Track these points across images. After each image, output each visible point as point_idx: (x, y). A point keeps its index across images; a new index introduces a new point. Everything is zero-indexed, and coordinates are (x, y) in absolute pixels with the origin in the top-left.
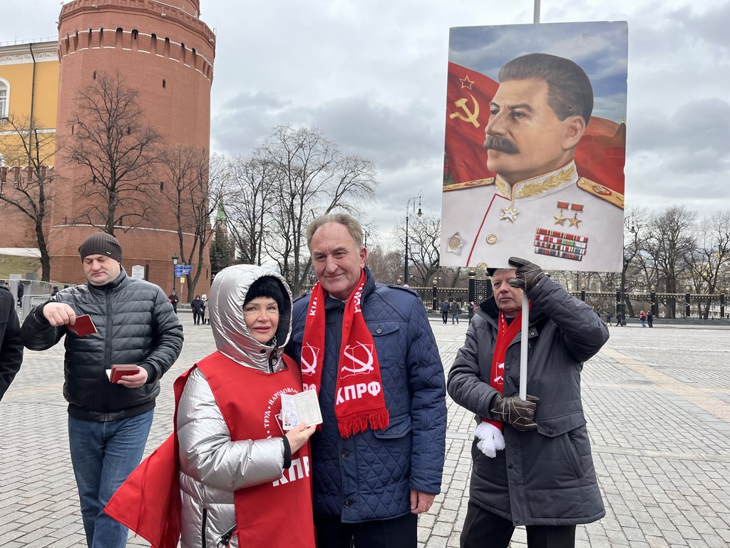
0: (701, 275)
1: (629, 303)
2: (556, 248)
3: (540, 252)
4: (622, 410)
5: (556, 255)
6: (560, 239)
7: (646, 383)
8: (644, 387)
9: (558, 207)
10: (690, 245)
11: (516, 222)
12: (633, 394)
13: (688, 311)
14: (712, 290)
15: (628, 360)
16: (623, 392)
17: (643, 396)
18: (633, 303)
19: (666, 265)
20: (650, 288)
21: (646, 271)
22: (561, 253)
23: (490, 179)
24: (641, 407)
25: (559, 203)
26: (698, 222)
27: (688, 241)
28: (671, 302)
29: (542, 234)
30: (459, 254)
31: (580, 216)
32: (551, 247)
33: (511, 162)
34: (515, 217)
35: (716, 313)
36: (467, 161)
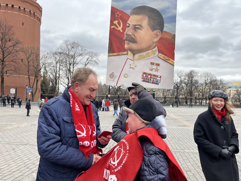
0: (200, 91)
1: (179, 100)
2: (149, 79)
3: (144, 81)
4: (177, 136)
5: (150, 82)
6: (151, 76)
7: (185, 126)
8: (184, 128)
9: (151, 64)
10: (197, 82)
11: (135, 69)
12: (181, 130)
13: (196, 103)
14: (203, 96)
15: (179, 118)
16: (178, 129)
17: (184, 131)
18: (180, 100)
19: (190, 88)
20: (185, 95)
21: (184, 90)
22: (151, 81)
23: (126, 52)
24: (183, 134)
25: (151, 62)
26: (199, 75)
27: (196, 81)
28: (191, 100)
29: (145, 74)
30: (113, 81)
31: (159, 68)
32: (148, 79)
33: (134, 46)
34: (135, 67)
35: (204, 103)
36: (117, 45)
